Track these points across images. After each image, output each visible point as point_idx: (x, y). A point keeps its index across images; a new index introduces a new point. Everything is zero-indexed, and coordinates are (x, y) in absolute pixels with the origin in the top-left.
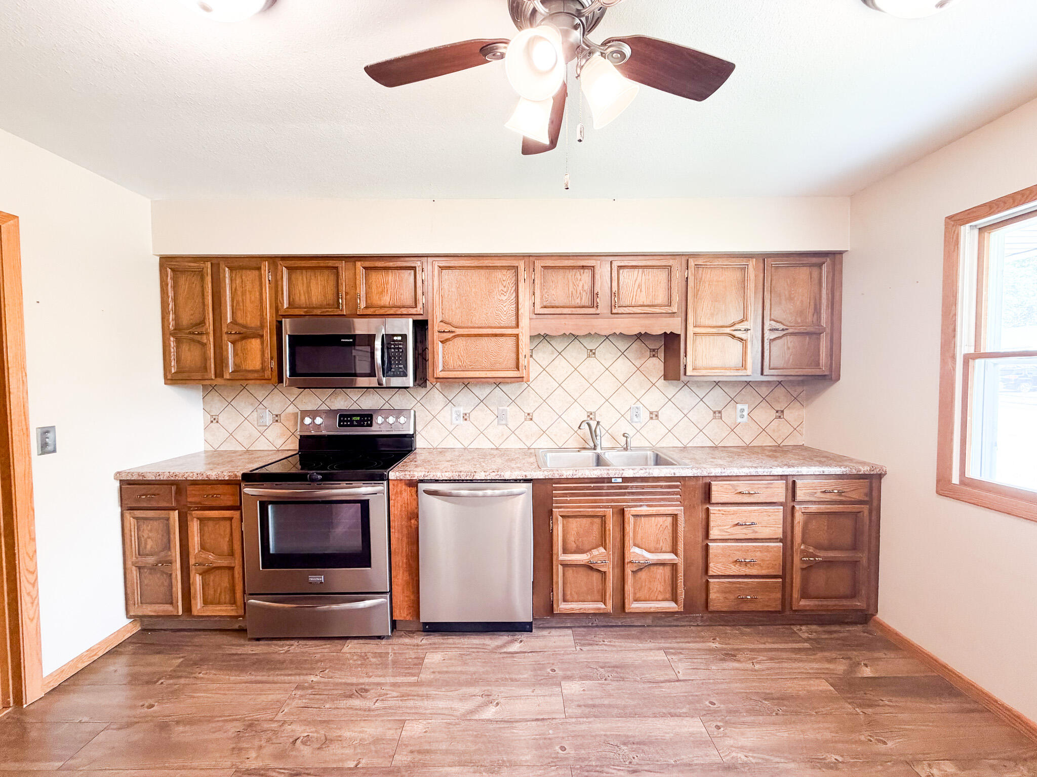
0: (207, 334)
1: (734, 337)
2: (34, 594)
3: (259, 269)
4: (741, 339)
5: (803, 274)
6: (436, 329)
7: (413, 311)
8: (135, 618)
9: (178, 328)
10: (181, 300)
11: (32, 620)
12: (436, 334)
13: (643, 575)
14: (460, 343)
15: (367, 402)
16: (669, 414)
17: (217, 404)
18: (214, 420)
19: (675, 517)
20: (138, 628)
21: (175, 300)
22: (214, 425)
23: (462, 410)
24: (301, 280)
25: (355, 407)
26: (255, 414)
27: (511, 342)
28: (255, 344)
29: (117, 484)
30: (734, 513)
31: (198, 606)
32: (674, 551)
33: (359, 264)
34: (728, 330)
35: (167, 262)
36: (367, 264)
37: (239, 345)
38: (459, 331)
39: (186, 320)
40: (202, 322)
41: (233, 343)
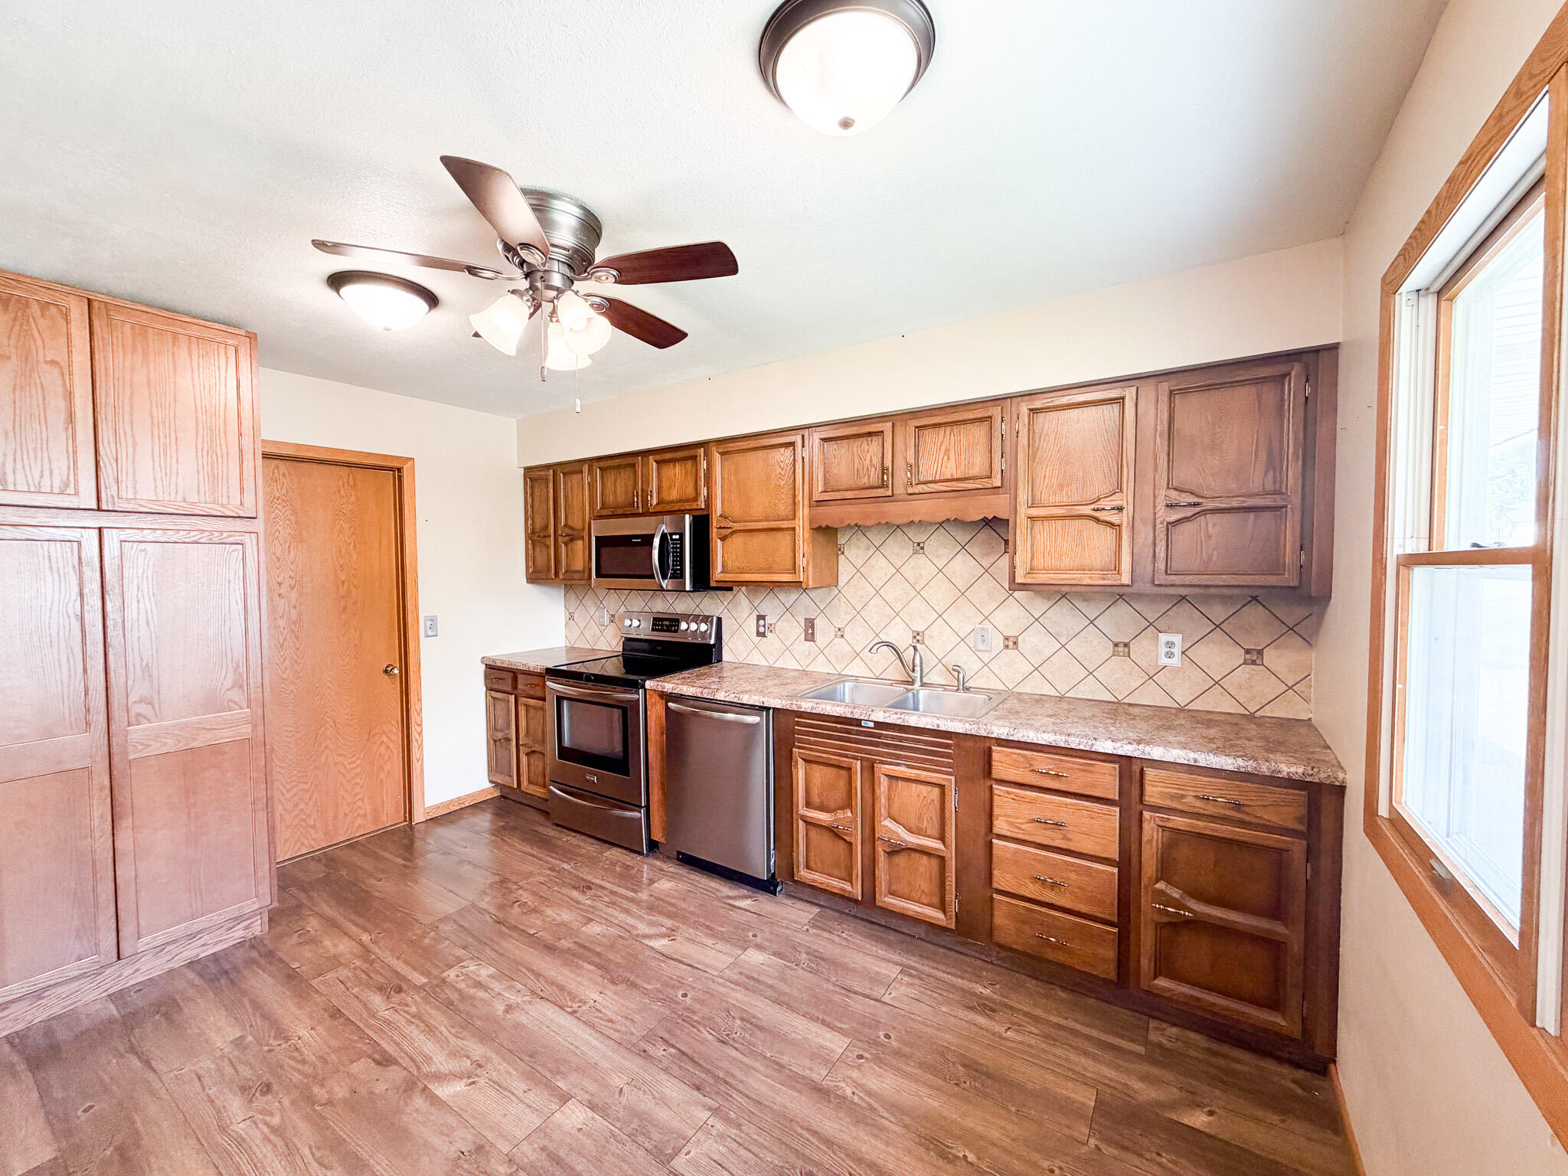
0: (549, 536)
1: (1097, 520)
2: (420, 741)
3: (581, 472)
4: (1111, 524)
5: (1241, 399)
6: (714, 524)
7: (694, 506)
8: (497, 785)
9: (533, 532)
10: (536, 504)
11: (418, 761)
12: (715, 530)
13: (901, 860)
14: (739, 539)
16: (1035, 641)
17: (574, 602)
18: (571, 617)
19: (942, 787)
20: (497, 794)
21: (532, 507)
22: (571, 622)
24: (610, 477)
25: (671, 610)
26: (597, 613)
27: (787, 538)
28: (580, 543)
29: (484, 667)
30: (1033, 802)
31: (525, 783)
32: (942, 838)
33: (651, 458)
34: (1087, 510)
35: (528, 471)
36: (658, 457)
37: (569, 546)
38: (737, 526)
39: (538, 526)
40: (546, 527)
41: (566, 544)
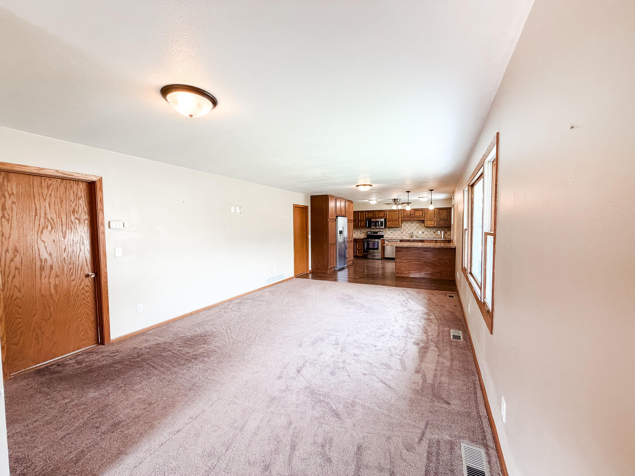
0: (357, 221)
3: (364, 212)
4: (434, 221)
5: (444, 211)
7: (384, 218)
12: (387, 220)
14: (391, 222)
15: (377, 230)
16: (426, 232)
23: (391, 232)
24: (369, 213)
27: (398, 222)
33: (376, 211)
34: (432, 219)
37: (360, 223)
38: (390, 220)
